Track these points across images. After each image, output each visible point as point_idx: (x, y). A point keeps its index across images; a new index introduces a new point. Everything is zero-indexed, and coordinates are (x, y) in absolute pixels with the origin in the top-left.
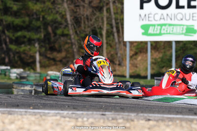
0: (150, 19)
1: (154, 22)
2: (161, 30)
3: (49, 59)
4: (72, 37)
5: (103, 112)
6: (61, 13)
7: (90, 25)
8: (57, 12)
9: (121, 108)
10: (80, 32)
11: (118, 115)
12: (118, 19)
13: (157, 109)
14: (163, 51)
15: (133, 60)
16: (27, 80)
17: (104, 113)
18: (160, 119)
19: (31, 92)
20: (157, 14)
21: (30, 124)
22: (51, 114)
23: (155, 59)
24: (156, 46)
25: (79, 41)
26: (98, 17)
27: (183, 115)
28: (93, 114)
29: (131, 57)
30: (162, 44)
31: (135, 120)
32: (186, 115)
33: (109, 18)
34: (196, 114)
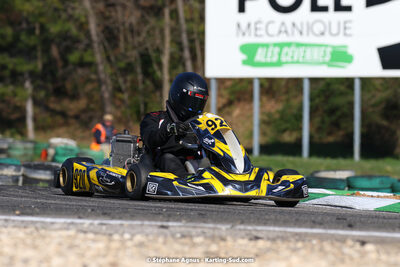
0: (259, 33)
1: (265, 40)
2: (280, 54)
3: (53, 112)
4: (101, 68)
5: (162, 221)
6: (77, 20)
7: (136, 44)
8: (70, 18)
9: (200, 214)
10: (116, 58)
11: (195, 227)
12: (193, 33)
13: (273, 217)
14: (284, 97)
16: (9, 156)
17: (165, 224)
18: (278, 237)
19: (16, 179)
20: (272, 22)
21: (15, 245)
22: (57, 226)
23: (269, 115)
24: (270, 87)
25: (114, 77)
26: (153, 28)
27: (325, 228)
28: (142, 225)
29: (220, 110)
30: (283, 83)
31: (229, 238)
32: (330, 228)
33: (175, 31)
34: (351, 226)
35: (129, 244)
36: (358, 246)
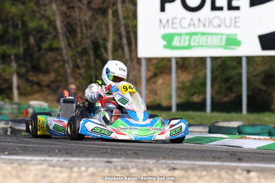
0: (175, 26)
1: (180, 31)
3: (32, 83)
4: (64, 52)
5: (108, 157)
6: (48, 18)
7: (89, 34)
8: (43, 16)
9: (134, 153)
10: (75, 45)
11: (130, 162)
12: (129, 27)
13: (185, 154)
14: (193, 71)
15: (150, 85)
16: (1, 114)
17: (110, 160)
18: (189, 168)
19: (5, 130)
20: (184, 18)
21: (5, 176)
22: (34, 162)
23: (183, 83)
24: (183, 63)
25: (74, 58)
26: (101, 24)
27: (222, 161)
28: (94, 161)
29: (148, 80)
30: (192, 61)
31: (155, 169)
32: (226, 161)
33: (116, 25)
34: (240, 160)
35: (85, 174)
36: (245, 173)
